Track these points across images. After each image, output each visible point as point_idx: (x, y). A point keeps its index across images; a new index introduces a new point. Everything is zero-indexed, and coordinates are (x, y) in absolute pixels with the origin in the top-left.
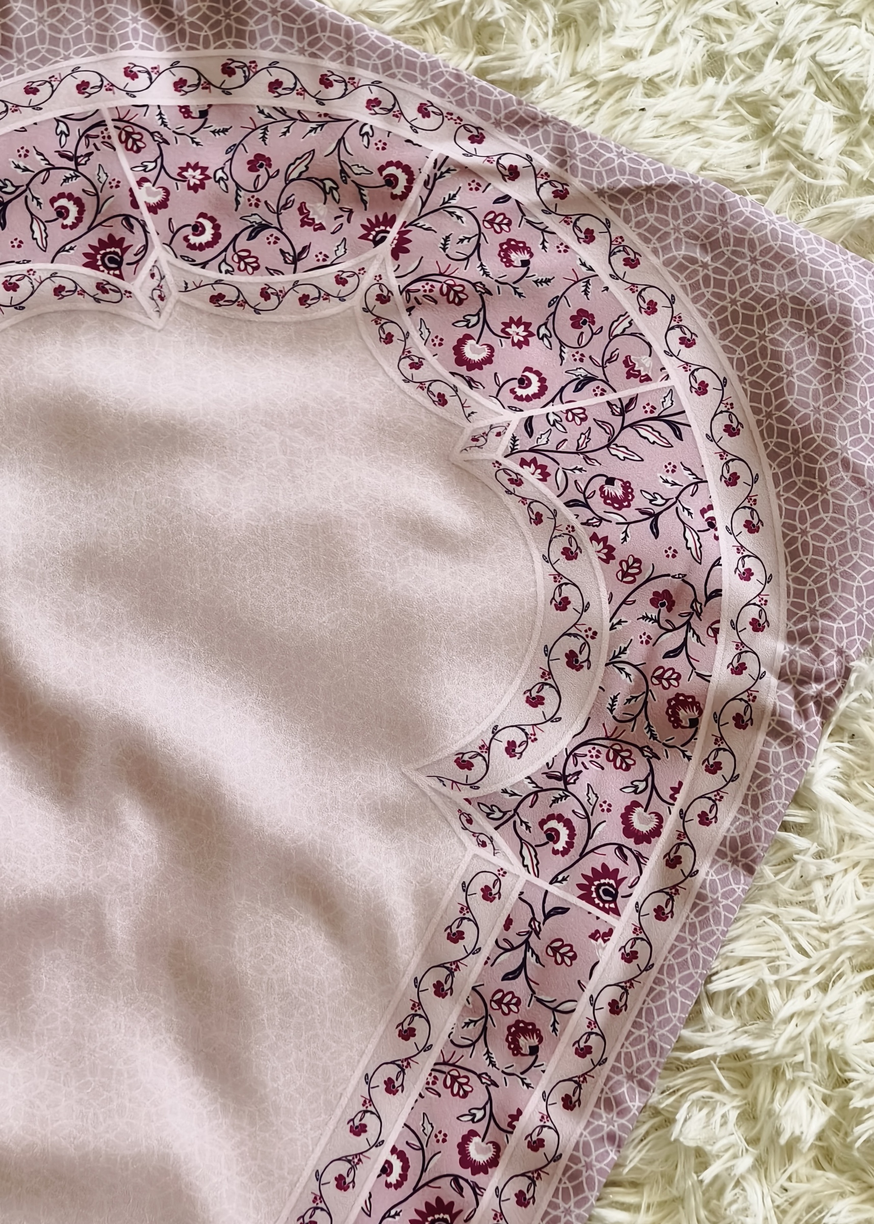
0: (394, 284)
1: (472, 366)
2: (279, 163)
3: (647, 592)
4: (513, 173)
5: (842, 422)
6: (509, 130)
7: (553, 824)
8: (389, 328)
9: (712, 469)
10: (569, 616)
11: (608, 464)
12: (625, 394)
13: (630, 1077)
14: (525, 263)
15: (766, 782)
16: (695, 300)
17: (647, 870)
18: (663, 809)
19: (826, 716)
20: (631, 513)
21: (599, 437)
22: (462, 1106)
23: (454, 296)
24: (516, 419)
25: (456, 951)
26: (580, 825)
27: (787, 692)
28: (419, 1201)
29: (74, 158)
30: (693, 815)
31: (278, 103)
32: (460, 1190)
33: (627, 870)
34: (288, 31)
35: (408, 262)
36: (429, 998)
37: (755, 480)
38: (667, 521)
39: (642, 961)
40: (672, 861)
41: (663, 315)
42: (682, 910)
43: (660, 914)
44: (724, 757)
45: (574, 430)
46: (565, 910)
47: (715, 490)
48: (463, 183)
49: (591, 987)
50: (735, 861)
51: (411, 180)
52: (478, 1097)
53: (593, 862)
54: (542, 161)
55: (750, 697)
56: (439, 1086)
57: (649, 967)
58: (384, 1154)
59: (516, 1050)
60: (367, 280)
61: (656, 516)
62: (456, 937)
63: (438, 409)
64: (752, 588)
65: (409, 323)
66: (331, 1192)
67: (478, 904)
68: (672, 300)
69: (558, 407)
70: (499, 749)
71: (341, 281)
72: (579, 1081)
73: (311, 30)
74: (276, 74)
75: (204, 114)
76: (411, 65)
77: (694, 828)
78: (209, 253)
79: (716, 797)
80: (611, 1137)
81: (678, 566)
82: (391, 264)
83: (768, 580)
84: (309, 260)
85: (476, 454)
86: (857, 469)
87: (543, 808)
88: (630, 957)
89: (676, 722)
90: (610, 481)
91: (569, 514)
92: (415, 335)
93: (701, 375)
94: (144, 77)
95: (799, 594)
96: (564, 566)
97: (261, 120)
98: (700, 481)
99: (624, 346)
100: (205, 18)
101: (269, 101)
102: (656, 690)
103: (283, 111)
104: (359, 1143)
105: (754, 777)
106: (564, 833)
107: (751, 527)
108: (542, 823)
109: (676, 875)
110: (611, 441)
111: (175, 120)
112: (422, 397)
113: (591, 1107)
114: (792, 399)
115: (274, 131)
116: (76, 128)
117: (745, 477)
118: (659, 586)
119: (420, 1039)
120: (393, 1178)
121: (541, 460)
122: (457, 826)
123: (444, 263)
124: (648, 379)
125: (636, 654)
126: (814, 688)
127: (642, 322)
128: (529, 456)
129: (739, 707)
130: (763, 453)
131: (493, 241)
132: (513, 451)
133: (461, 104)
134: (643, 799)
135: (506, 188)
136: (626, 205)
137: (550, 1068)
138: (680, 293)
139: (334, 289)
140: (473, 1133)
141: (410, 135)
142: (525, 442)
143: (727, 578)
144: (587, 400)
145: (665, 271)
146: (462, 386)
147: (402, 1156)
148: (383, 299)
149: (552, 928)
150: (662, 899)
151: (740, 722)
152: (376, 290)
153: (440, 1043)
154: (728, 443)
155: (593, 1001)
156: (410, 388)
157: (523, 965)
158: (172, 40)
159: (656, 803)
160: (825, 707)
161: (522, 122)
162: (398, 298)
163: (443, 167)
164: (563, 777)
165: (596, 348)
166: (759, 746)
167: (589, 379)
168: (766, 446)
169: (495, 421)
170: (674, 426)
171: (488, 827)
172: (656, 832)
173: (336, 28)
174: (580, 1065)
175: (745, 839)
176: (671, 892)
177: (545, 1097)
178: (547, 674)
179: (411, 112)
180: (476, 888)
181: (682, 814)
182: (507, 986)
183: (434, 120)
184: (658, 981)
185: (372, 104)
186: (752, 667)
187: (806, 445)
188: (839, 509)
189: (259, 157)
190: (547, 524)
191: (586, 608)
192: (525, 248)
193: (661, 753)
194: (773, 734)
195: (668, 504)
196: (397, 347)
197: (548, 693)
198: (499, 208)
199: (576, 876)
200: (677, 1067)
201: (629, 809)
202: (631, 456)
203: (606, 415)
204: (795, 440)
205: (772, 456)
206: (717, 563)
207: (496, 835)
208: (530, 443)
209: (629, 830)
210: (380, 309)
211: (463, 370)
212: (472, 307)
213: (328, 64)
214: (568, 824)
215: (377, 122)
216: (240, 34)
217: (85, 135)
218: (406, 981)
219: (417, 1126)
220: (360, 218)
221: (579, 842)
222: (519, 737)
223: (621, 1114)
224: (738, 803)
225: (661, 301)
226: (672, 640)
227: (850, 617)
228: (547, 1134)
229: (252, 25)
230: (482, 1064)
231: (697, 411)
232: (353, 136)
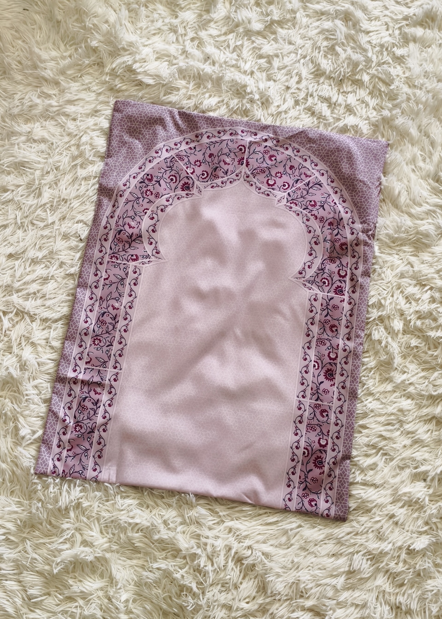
0: (249, 173)
1: (272, 185)
2: (215, 154)
3: (327, 224)
4: (266, 140)
5: (356, 172)
6: (262, 131)
7: (324, 280)
8: (251, 183)
9: (331, 192)
10: (312, 234)
11: (309, 198)
12: (307, 181)
13: (360, 329)
14: (275, 159)
15: (367, 256)
16: (315, 155)
17: (347, 283)
18: (346, 269)
19: (374, 238)
20: (317, 207)
21: (305, 193)
22: (325, 347)
23: (263, 171)
24: (286, 194)
25: (312, 314)
26: (329, 278)
27: (365, 235)
28: (324, 371)
29: (170, 167)
30: (353, 268)
31: (210, 140)
32: (332, 365)
33: (343, 285)
34: (207, 124)
35: (250, 167)
36: (310, 326)
37: (341, 191)
38: (326, 206)
39: (353, 303)
40: (352, 280)
41: (309, 161)
42: (358, 290)
43: (353, 292)
44: (355, 254)
45: (299, 192)
46: (333, 298)
47: (333, 196)
48: (256, 146)
49: (344, 313)
50: (366, 275)
51: (245, 148)
52: (328, 344)
53: (335, 285)
54: (271, 135)
55: (357, 239)
56: (319, 344)
57: (355, 304)
58: (313, 363)
59: (333, 331)
60: (243, 174)
61: (323, 206)
62: (312, 311)
63: (268, 197)
64: (349, 215)
65: (255, 180)
66: (305, 375)
67: (313, 302)
68: (310, 157)
69: (294, 188)
70: (306, 267)
71: (237, 176)
72: (349, 334)
73: (212, 122)
74: (208, 134)
75: (195, 148)
76: (236, 123)
77: (354, 271)
78: (207, 179)
79: (357, 263)
80: (361, 344)
81: (332, 215)
82: (247, 169)
83: (352, 212)
84: (229, 173)
85: (280, 204)
86: (363, 182)
87: (320, 278)
88: (350, 303)
89: (343, 249)
90: (311, 201)
91: (304, 212)
92: (257, 182)
93: (322, 172)
94: (179, 145)
95: (360, 213)
97: (208, 145)
98: (329, 195)
99: (303, 170)
100: (188, 127)
101: (208, 141)
102: (336, 244)
103: (212, 142)
104: (306, 362)
105: (364, 256)
106: (326, 281)
107: (344, 202)
108: (321, 281)
109: (354, 283)
110: (308, 192)
111: (189, 151)
112: (263, 196)
113: (354, 338)
114: (344, 170)
115: (212, 147)
116: (169, 160)
117: (339, 191)
118: (329, 221)
119: (311, 336)
120: (316, 367)
121: (294, 201)
122: (303, 287)
123: (258, 165)
124: (310, 176)
125: (329, 237)
126: (370, 233)
127: (305, 164)
128: (291, 201)
129: (355, 242)
130: (341, 185)
131: (267, 157)
132: (288, 201)
133: (250, 128)
134: (341, 268)
135: (265, 144)
136: (293, 139)
137: (341, 333)
138: (311, 155)
139: (236, 178)
140: (330, 352)
141: (241, 138)
142: (290, 199)
143: (343, 214)
144: (299, 185)
145: (306, 151)
146: (272, 190)
147: (316, 362)
148: (248, 177)
149: (332, 303)
150: (352, 289)
151: (357, 245)
152: (245, 175)
153: (316, 335)
154: (333, 185)
155: (345, 316)
156: (260, 195)
157: (328, 313)
158: (182, 133)
159: (344, 268)
160: (373, 236)
161: (264, 128)
162: (251, 176)
163: (251, 143)
164: (322, 269)
165: (297, 173)
166: (362, 249)
167: (298, 180)
168: (341, 183)
169: (281, 196)
170: (320, 185)
171: (310, 285)
172: (346, 274)
173: (217, 120)
174: (347, 330)
175: (367, 270)
176: (354, 286)
177: (343, 339)
178: (311, 248)
179: (240, 133)
180: (312, 299)
181: (351, 269)
182: (326, 318)
183: (245, 134)
184: (358, 307)
185: (231, 134)
186: (355, 232)
187: (350, 180)
188: (362, 191)
189: (210, 154)
190: (301, 215)
191: (315, 231)
192: (274, 156)
193: (341, 257)
194: (365, 245)
195: (325, 202)
196: (254, 186)
197: (313, 252)
198: (266, 149)
199: (332, 290)
201: (339, 271)
202: (313, 194)
203: (305, 187)
204: (347, 179)
205: (343, 184)
206: (340, 212)
207: (312, 286)
208: (291, 198)
209: (340, 276)
210: (248, 179)
211: (270, 187)
212: (267, 172)
213: (218, 129)
214: (327, 279)
215: (233, 137)
216: (197, 128)
217: (171, 161)
218: (304, 324)
219: (317, 354)
220: (237, 160)
221: (330, 282)
222: (310, 264)
223: (361, 338)
224: (362, 263)
225: (307, 158)
226: (336, 232)
227: (373, 215)
228: (346, 347)
229: (199, 125)
230: (326, 337)
231: (323, 180)
232: (229, 142)
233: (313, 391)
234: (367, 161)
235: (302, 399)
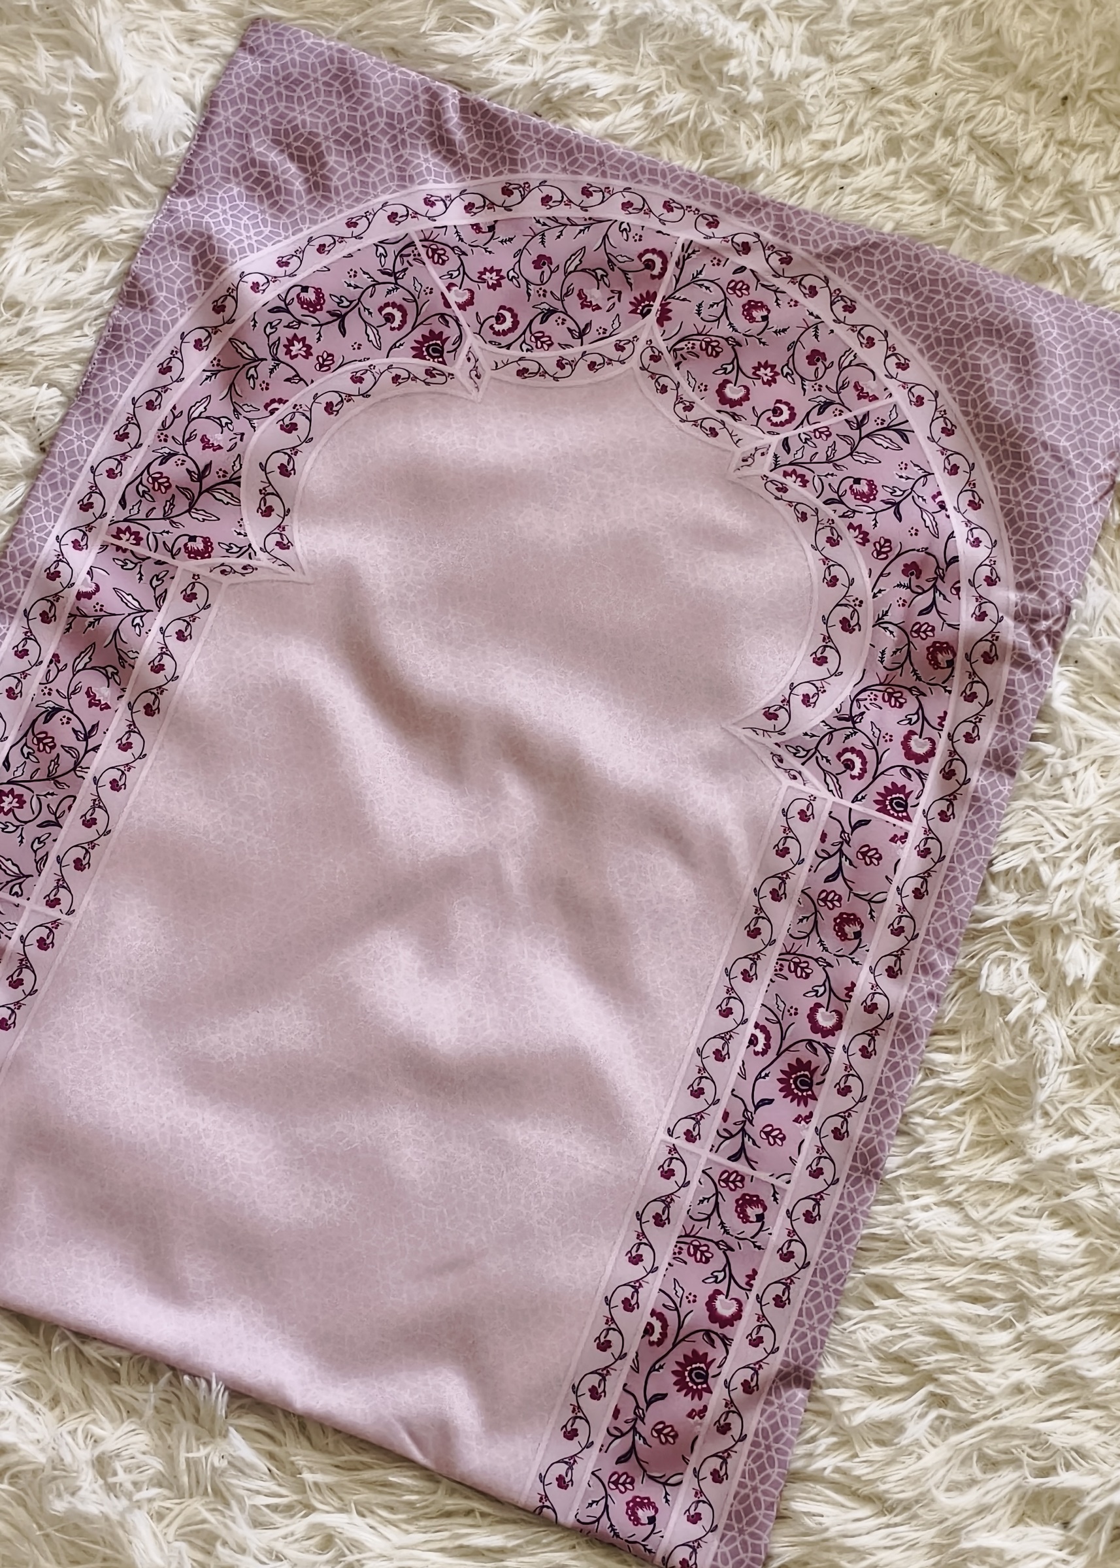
0: (663, 346)
1: (733, 403)
2: (557, 260)
3: (898, 565)
4: (746, 248)
5: (1037, 413)
6: (738, 214)
7: (848, 755)
8: (662, 381)
9: (936, 463)
10: (839, 591)
11: (854, 468)
12: (859, 412)
14: (765, 318)
15: (1016, 702)
17: (928, 784)
18: (934, 734)
19: (1055, 646)
20: (877, 505)
21: (843, 448)
22: (807, 985)
23: (712, 349)
24: (775, 441)
25: (784, 864)
26: (870, 755)
27: (1022, 629)
28: (783, 1064)
29: (393, 274)
30: (959, 735)
31: (550, 213)
32: (815, 1051)
33: (913, 785)
34: (552, 155)
35: (671, 327)
36: (768, 903)
37: (972, 467)
38: (907, 507)
39: (935, 855)
40: (948, 774)
41: (880, 347)
42: (962, 811)
43: (944, 816)
44: (978, 688)
45: (823, 445)
46: (867, 822)
47: (941, 479)
48: (707, 260)
49: (897, 880)
50: (999, 768)
51: (665, 262)
52: (818, 976)
53: (884, 782)
54: (767, 235)
55: (993, 637)
56: (785, 972)
57: (942, 859)
58: (750, 1029)
59: (843, 937)
60: (640, 345)
61: (897, 505)
62: (783, 852)
63: (712, 441)
64: (982, 552)
65: (678, 375)
66: (711, 1064)
67: (797, 824)
68: (886, 334)
69: (807, 428)
70: (796, 701)
71: (619, 348)
72: (898, 955)
73: (570, 152)
74: (546, 191)
75: (492, 228)
76: (653, 172)
77: (962, 746)
78: (511, 337)
79: (977, 720)
81: (921, 542)
82: (658, 330)
83: (994, 544)
84: (592, 335)
85: (747, 472)
86: (1055, 449)
87: (838, 743)
88: (924, 853)
90: (857, 481)
91: (828, 511)
92: (684, 384)
93: (918, 391)
94: (440, 205)
95: (1021, 552)
96: (830, 551)
97: (539, 228)
98: (927, 474)
99: (853, 374)
100: (483, 153)
101: (543, 212)
102: (917, 642)
103: (555, 219)
104: (728, 1023)
105: (1006, 700)
106: (858, 762)
107: (975, 506)
108: (839, 756)
109: (952, 785)
110: (853, 450)
111: (469, 235)
112: (697, 432)
113: (910, 974)
114: (993, 400)
115: (551, 236)
116: (393, 250)
117: (964, 466)
118: (907, 559)
119: (765, 936)
120: (760, 1047)
121: (800, 471)
122: (772, 765)
123: (700, 325)
124: (875, 398)
125: (896, 615)
126: (1044, 625)
127: (864, 354)
128: (790, 469)
129: (986, 646)
130: (976, 446)
131: (737, 304)
132: (776, 466)
133: (696, 198)
134: (917, 728)
135: (742, 260)
136: (840, 263)
137: (872, 948)
138: (892, 329)
139: (615, 355)
140: (818, 1005)
141: (660, 227)
142: (785, 458)
143: (961, 545)
144: (829, 420)
145: (877, 312)
146: (728, 420)
147: (763, 1029)
148: (655, 358)
149: (860, 837)
150: (943, 805)
151: (988, 658)
152: (649, 352)
153: (781, 937)
154: (946, 441)
155: (899, 891)
156: (686, 426)
157: (840, 869)
158: (458, 173)
159: (927, 730)
160: (1054, 638)
161: (747, 207)
162: (668, 357)
163: (689, 250)
164: (851, 718)
165: (830, 379)
166: (1005, 676)
167: (828, 403)
168: (978, 440)
169: (758, 444)
170: (903, 434)
171: (796, 763)
172: (931, 753)
173: (589, 149)
174: (897, 942)
175: (1005, 750)
176: (951, 798)
177: (872, 970)
178: (827, 638)
179: (658, 209)
180: (794, 812)
181: (950, 737)
182: (829, 886)
183: (677, 213)
184: (951, 869)
185: (626, 206)
186: (992, 614)
187: (1010, 435)
188: (1044, 481)
189: (541, 257)
190: (812, 520)
191: (852, 582)
192: (763, 306)
193: (927, 691)
194: (1016, 664)
195: (906, 494)
196: (671, 395)
197: (829, 653)
198: (738, 277)
199: (873, 794)
200: (973, 936)
201: (907, 738)
202: (871, 459)
203: (846, 430)
204: (1001, 432)
205: (984, 447)
206: (952, 536)
207: (803, 769)
208: (789, 458)
209: (909, 754)
210: (654, 367)
211: (727, 408)
212: (727, 355)
213: (586, 179)
214: (860, 754)
215: (632, 219)
216: (513, 162)
217: (400, 255)
218: (748, 891)
219: (772, 1004)
220: (628, 297)
221: (871, 768)
222: (811, 690)
223: (936, 976)
224: (995, 723)
225: (878, 336)
226: (924, 600)
227: (1065, 565)
228: (879, 999)
229: (522, 154)
230: (817, 951)
231: (919, 420)
232: (614, 233)
233: (729, 1125)
234: (1084, 380)
235: (681, 1143)
